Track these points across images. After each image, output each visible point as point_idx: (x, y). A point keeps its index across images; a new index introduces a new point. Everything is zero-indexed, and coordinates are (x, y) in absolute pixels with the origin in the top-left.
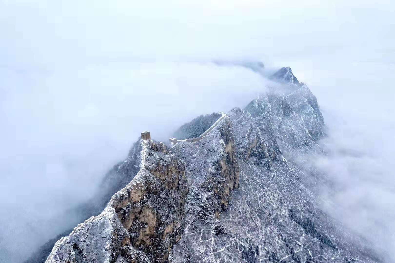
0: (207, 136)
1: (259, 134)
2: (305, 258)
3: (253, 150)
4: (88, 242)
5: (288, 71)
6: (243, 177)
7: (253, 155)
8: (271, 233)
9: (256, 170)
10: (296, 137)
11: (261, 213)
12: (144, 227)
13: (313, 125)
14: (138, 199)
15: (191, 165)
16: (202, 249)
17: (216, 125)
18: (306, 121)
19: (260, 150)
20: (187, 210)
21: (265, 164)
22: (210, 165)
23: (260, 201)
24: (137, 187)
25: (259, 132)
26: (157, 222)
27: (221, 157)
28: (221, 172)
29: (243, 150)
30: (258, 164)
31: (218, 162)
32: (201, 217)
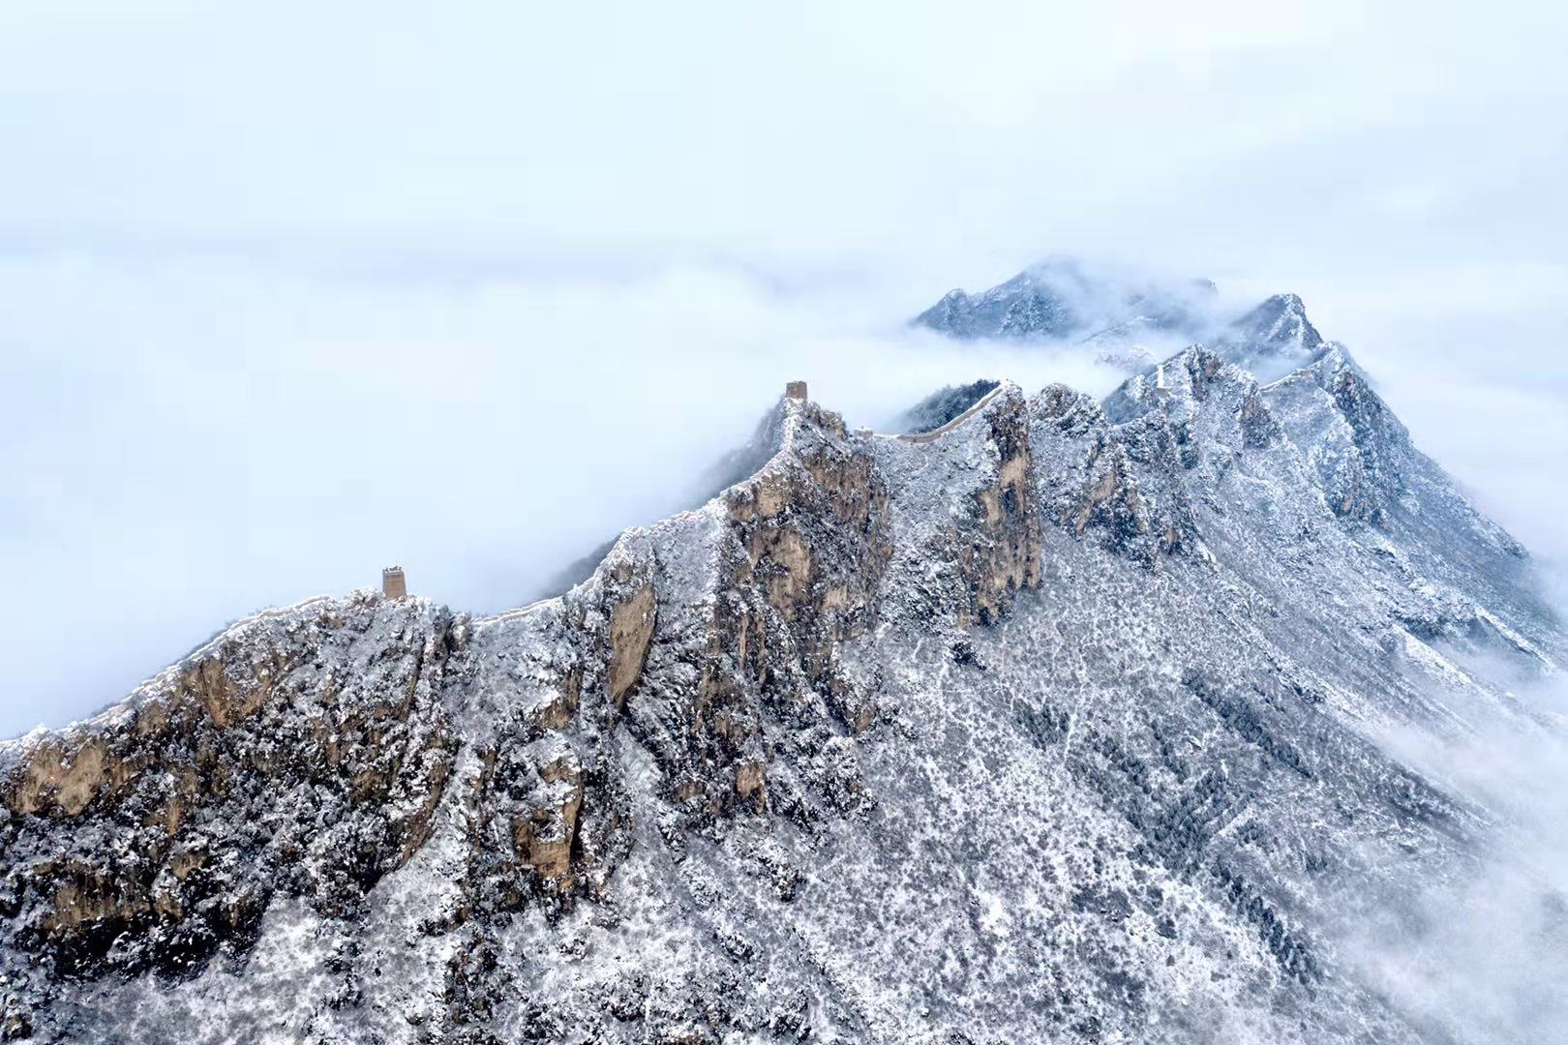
0: (954, 431)
1: (1122, 465)
2: (1205, 773)
3: (1101, 506)
4: (676, 552)
5: (1289, 309)
6: (1057, 567)
7: (1100, 522)
8: (1113, 701)
9: (1102, 562)
10: (1275, 508)
11: (1095, 656)
12: (782, 576)
13: (1346, 481)
14: (773, 512)
15: (906, 494)
16: (914, 676)
17: (982, 406)
18: (1323, 466)
19: (1122, 510)
20: (885, 592)
21: (1134, 551)
22: (956, 499)
23: (1099, 631)
24: (773, 482)
25: (1122, 457)
26: (810, 570)
27: (985, 482)
28: (982, 521)
29: (1067, 502)
30: (1113, 548)
31: (976, 495)
32: (921, 616)
